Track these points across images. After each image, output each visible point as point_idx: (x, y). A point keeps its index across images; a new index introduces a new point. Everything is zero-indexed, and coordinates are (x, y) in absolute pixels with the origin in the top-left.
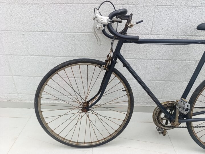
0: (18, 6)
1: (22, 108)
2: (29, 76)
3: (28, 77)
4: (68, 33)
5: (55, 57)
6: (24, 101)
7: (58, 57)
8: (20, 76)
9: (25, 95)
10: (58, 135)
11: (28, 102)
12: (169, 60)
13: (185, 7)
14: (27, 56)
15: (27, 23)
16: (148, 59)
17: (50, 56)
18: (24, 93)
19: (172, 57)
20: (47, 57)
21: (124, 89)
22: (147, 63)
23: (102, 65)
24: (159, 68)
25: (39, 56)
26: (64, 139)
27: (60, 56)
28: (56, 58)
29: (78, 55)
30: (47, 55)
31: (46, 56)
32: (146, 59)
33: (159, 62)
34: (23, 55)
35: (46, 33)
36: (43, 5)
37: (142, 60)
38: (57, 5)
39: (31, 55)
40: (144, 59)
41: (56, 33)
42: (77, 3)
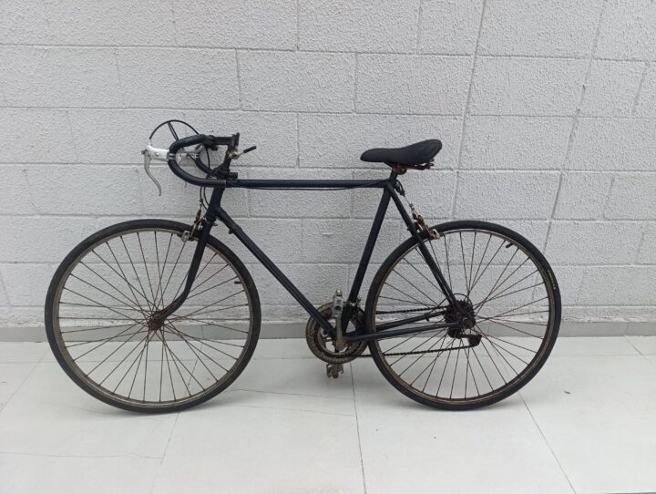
0: (12, 112)
1: (21, 340)
2: (37, 263)
3: (34, 265)
4: (124, 167)
5: (98, 216)
6: (25, 325)
7: (104, 218)
8: (16, 262)
9: (27, 308)
10: (99, 386)
11: (37, 325)
12: (346, 218)
13: (355, 114)
14: (34, 217)
15: (33, 147)
16: (302, 218)
17: (87, 215)
18: (27, 304)
19: (352, 212)
20: (80, 218)
21: (237, 280)
22: (302, 226)
23: (183, 231)
24: (328, 236)
25: (62, 215)
26: (113, 394)
27: (110, 216)
28: (99, 219)
29: (150, 212)
30: (79, 213)
31: (76, 215)
32: (299, 218)
33: (328, 222)
34: (23, 215)
35: (75, 166)
36: (67, 112)
37: (291, 220)
38: (95, 110)
39: (43, 215)
40: (295, 218)
41: (96, 167)
42: (139, 108)
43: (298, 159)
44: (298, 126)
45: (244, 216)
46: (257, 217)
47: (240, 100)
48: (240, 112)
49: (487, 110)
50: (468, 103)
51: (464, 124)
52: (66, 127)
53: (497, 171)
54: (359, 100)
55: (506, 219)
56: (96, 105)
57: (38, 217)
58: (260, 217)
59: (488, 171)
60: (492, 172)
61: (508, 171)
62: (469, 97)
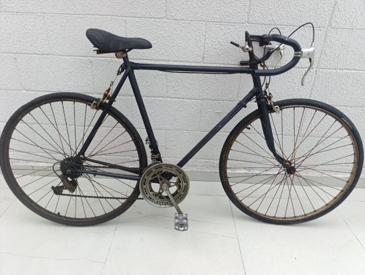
0: (6, 16)
4: (83, 58)
12: (233, 101)
14: (21, 92)
15: (20, 41)
16: (202, 100)
22: (202, 105)
24: (219, 113)
32: (200, 99)
33: (220, 103)
34: (14, 90)
35: (49, 56)
36: (44, 16)
37: (195, 101)
38: (63, 16)
39: (27, 90)
40: (197, 99)
41: (64, 57)
42: (94, 15)
43: (203, 57)
44: (206, 32)
45: (162, 97)
46: (171, 98)
47: (166, 11)
48: (165, 20)
49: (344, 24)
50: (331, 18)
51: (326, 35)
52: (43, 28)
53: (345, 71)
54: (252, 13)
55: (345, 106)
56: (64, 12)
57: (24, 92)
58: (174, 98)
59: (338, 71)
60: (341, 71)
61: (352, 71)
62: (333, 13)
